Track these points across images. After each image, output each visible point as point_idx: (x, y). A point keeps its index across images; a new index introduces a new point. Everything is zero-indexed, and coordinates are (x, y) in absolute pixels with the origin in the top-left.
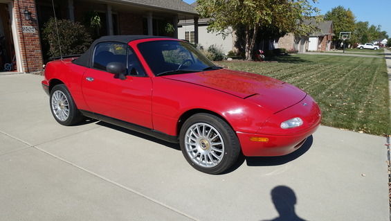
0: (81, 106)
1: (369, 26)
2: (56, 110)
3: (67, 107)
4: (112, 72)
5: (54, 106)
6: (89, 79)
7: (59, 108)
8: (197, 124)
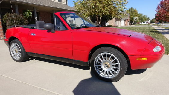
0: (28, 50)
1: (143, 15)
2: (13, 54)
3: (20, 52)
4: (47, 28)
5: (12, 52)
6: (32, 35)
7: (15, 53)
8: (101, 54)
